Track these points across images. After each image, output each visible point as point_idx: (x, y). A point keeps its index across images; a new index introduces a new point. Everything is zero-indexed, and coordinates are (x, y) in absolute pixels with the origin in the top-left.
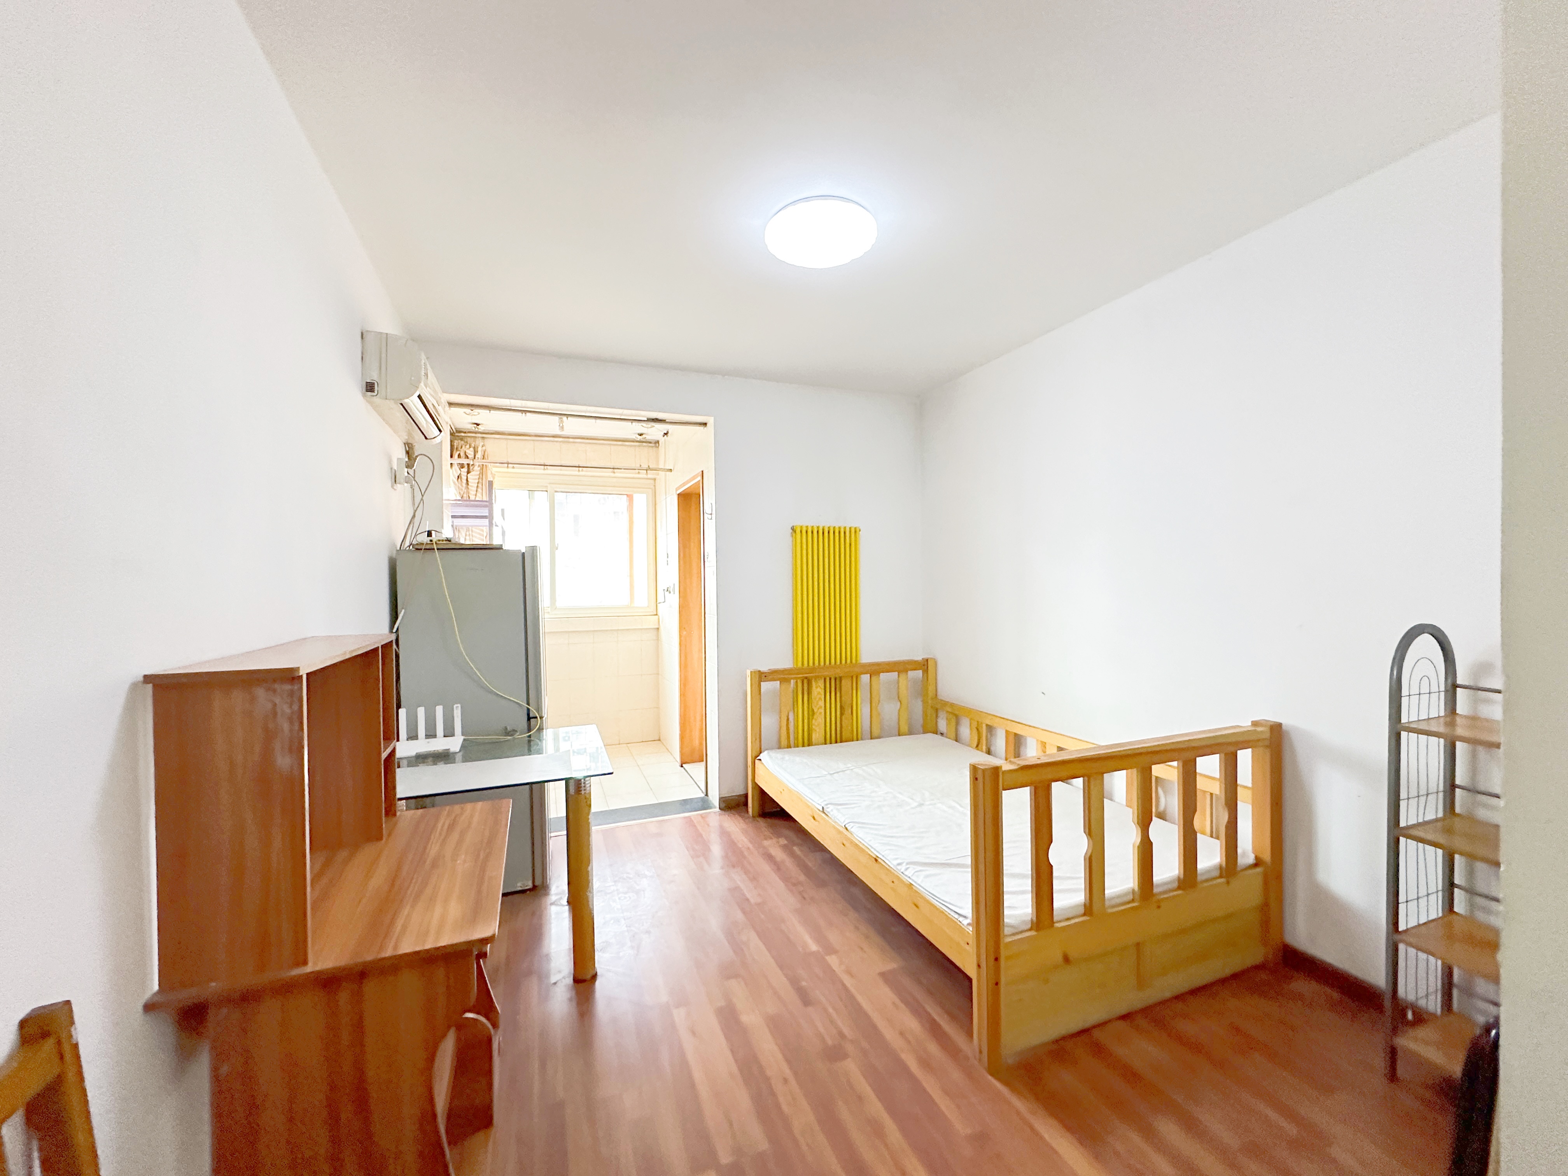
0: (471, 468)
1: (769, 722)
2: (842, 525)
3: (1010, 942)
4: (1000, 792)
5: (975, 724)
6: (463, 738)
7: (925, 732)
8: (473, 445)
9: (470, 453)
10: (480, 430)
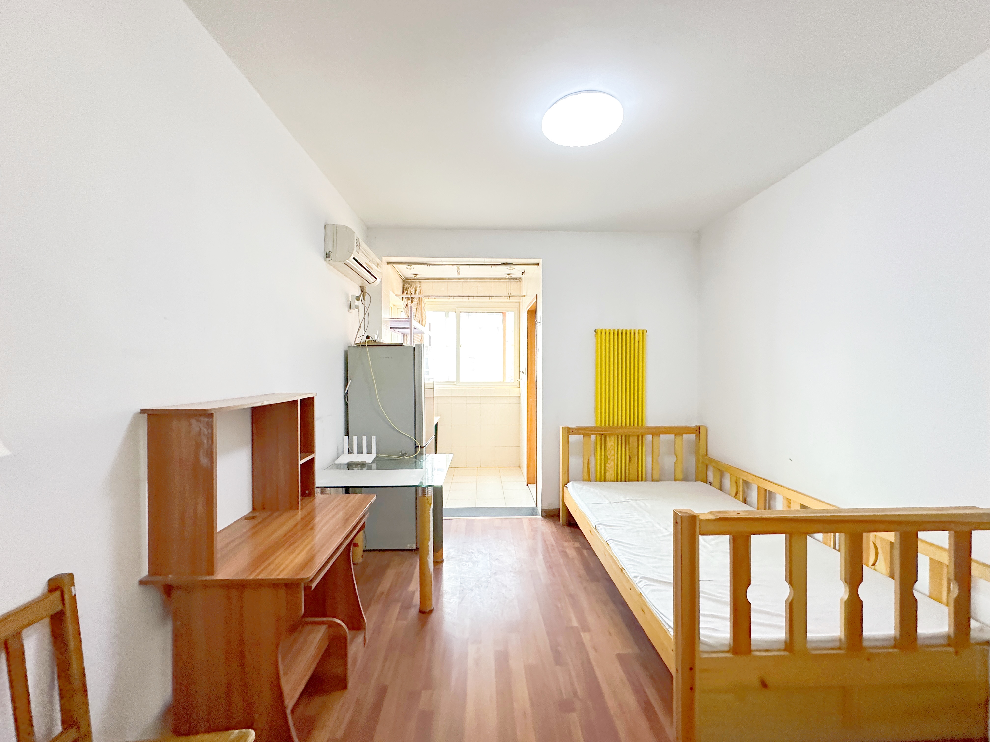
0: (413, 300)
1: (576, 462)
2: (633, 328)
3: (705, 658)
4: (697, 537)
5: (734, 479)
6: (376, 455)
7: (697, 480)
8: (414, 287)
9: (413, 291)
10: (417, 278)
